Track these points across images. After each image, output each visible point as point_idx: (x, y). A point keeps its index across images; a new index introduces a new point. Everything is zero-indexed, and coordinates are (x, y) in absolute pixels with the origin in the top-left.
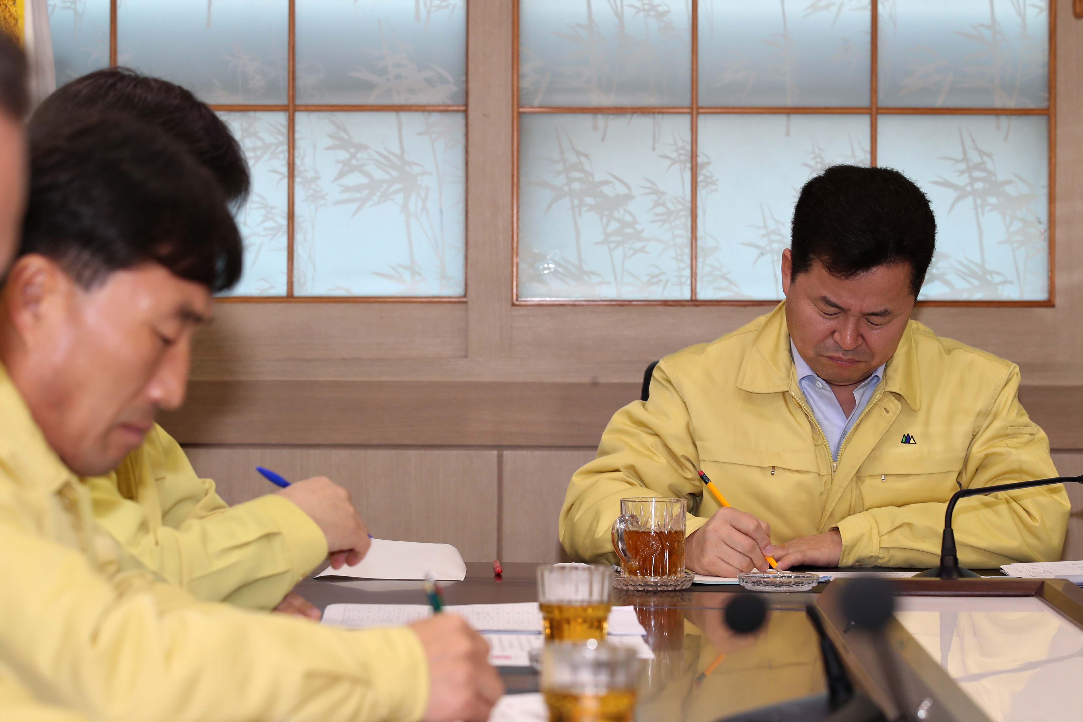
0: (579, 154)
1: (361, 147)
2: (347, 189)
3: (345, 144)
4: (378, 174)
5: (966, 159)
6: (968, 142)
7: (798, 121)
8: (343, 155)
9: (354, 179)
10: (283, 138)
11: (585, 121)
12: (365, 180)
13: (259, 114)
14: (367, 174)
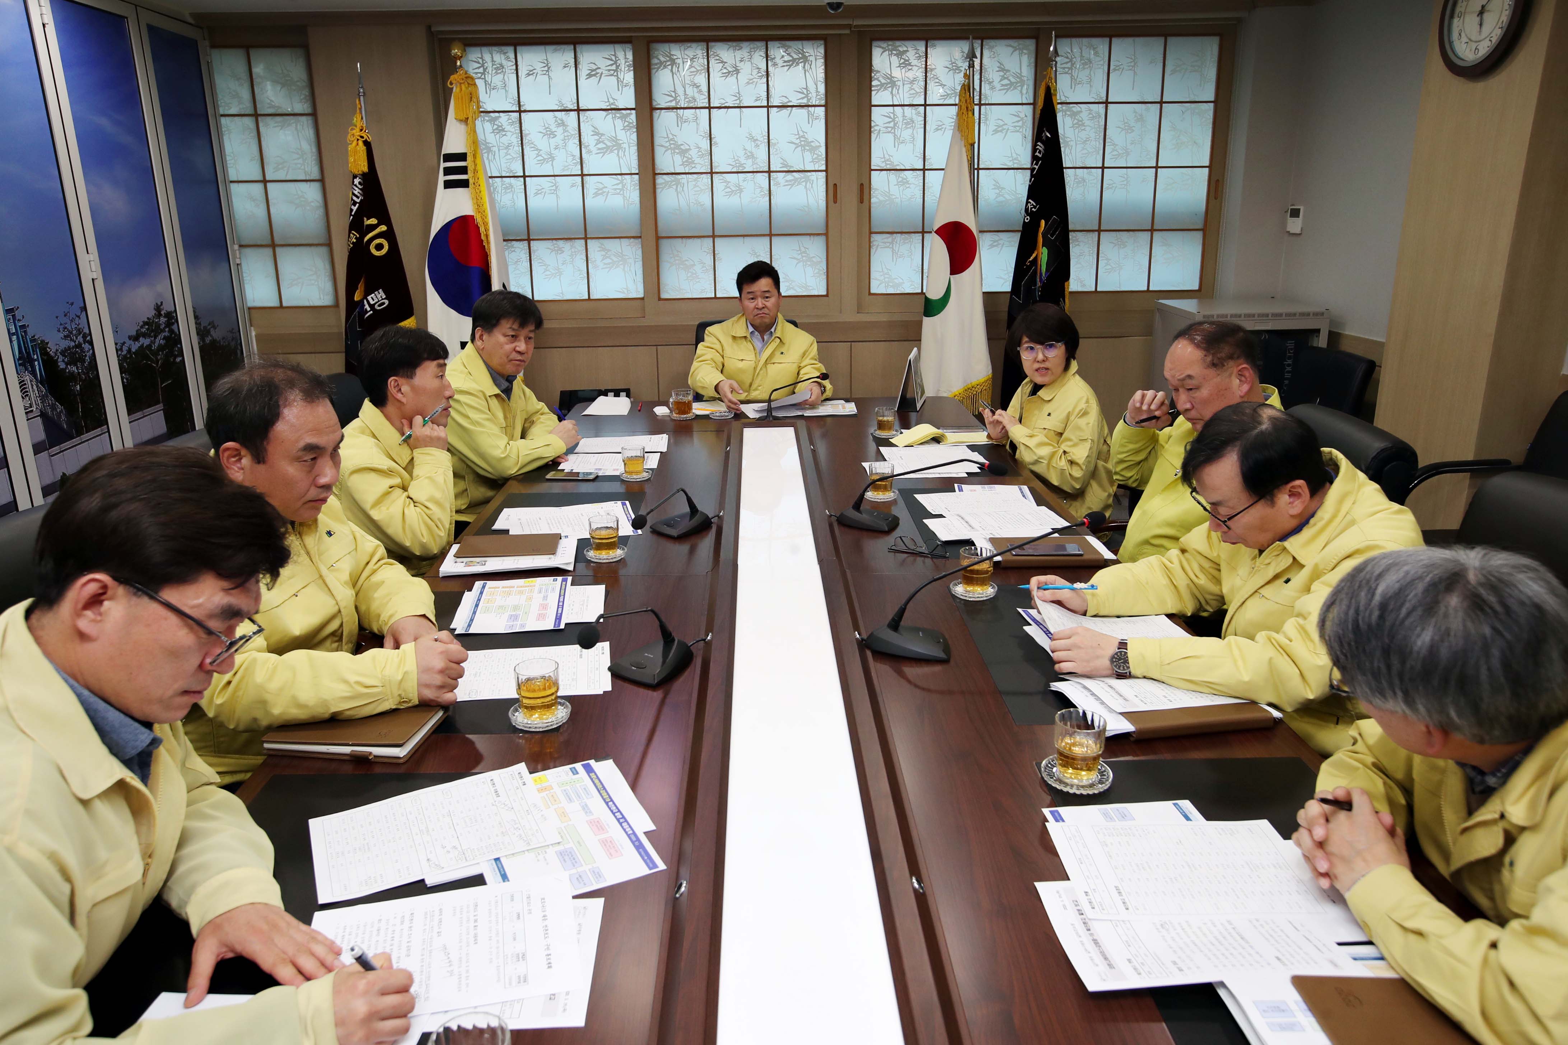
0: (678, 251)
1: (609, 250)
2: (605, 264)
3: (604, 249)
4: (615, 259)
5: (800, 250)
6: (801, 245)
7: (747, 239)
8: (603, 253)
9: (608, 261)
10: (584, 248)
11: (680, 240)
12: (611, 261)
13: (576, 240)
14: (611, 259)
